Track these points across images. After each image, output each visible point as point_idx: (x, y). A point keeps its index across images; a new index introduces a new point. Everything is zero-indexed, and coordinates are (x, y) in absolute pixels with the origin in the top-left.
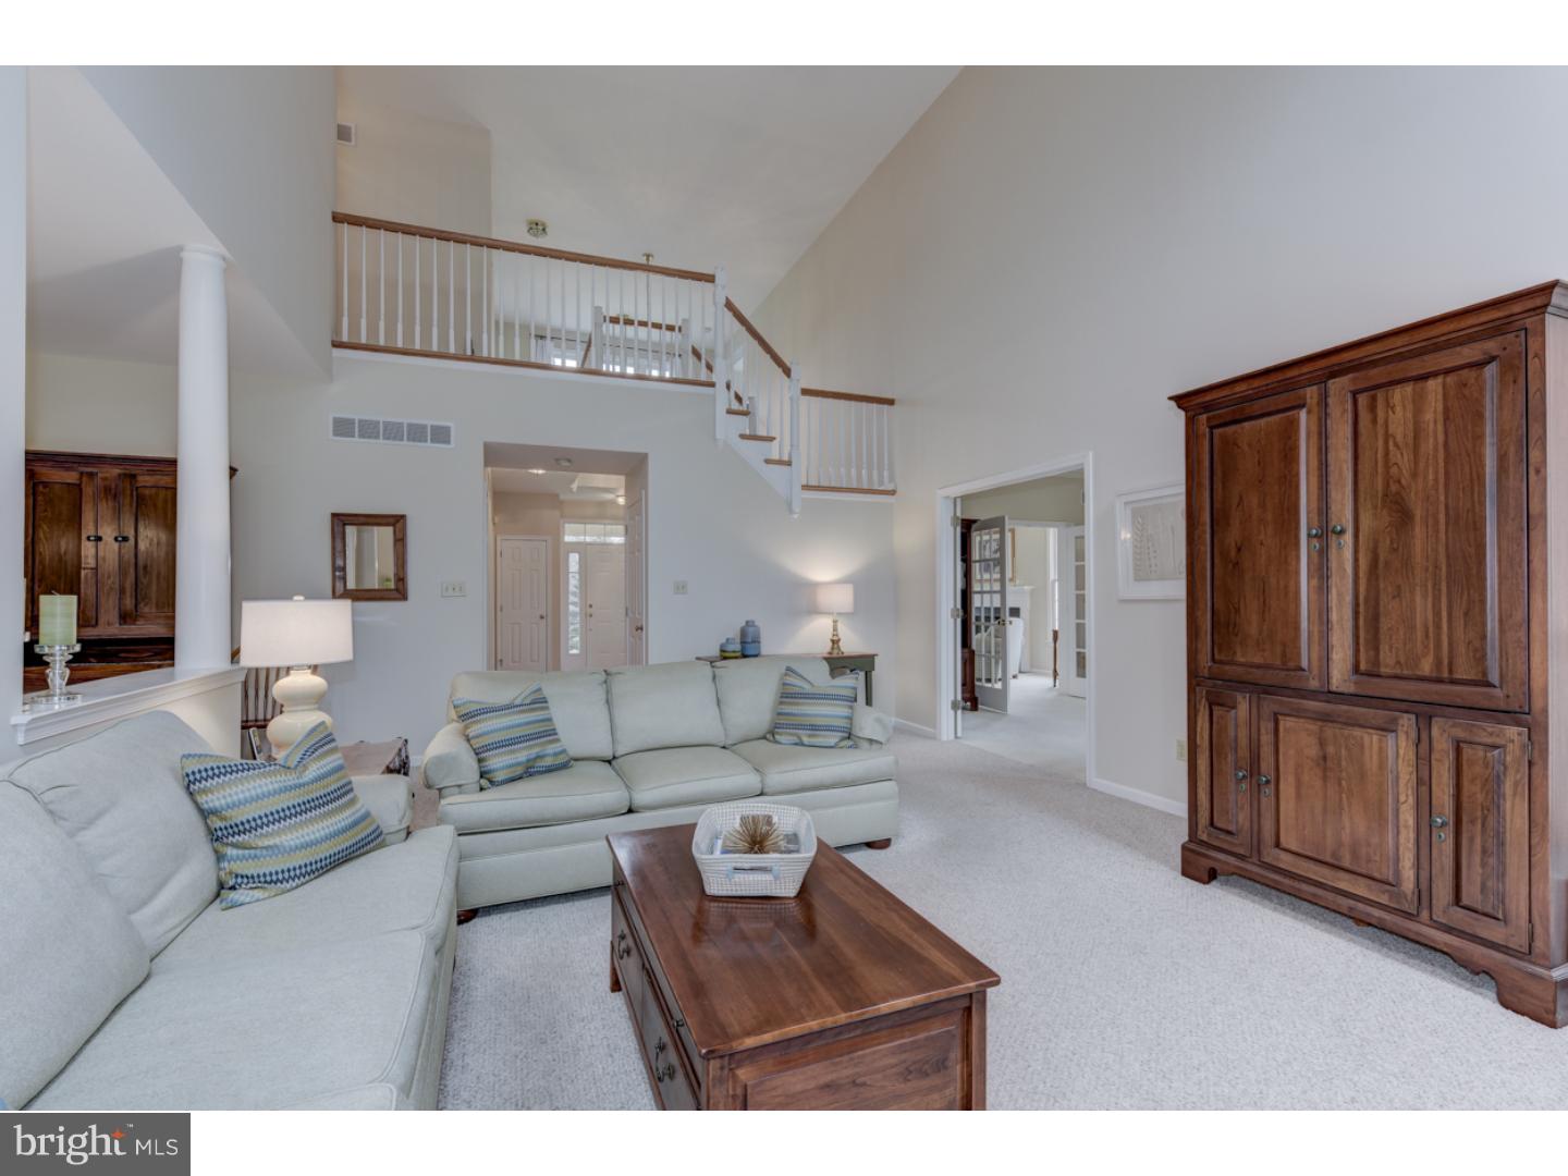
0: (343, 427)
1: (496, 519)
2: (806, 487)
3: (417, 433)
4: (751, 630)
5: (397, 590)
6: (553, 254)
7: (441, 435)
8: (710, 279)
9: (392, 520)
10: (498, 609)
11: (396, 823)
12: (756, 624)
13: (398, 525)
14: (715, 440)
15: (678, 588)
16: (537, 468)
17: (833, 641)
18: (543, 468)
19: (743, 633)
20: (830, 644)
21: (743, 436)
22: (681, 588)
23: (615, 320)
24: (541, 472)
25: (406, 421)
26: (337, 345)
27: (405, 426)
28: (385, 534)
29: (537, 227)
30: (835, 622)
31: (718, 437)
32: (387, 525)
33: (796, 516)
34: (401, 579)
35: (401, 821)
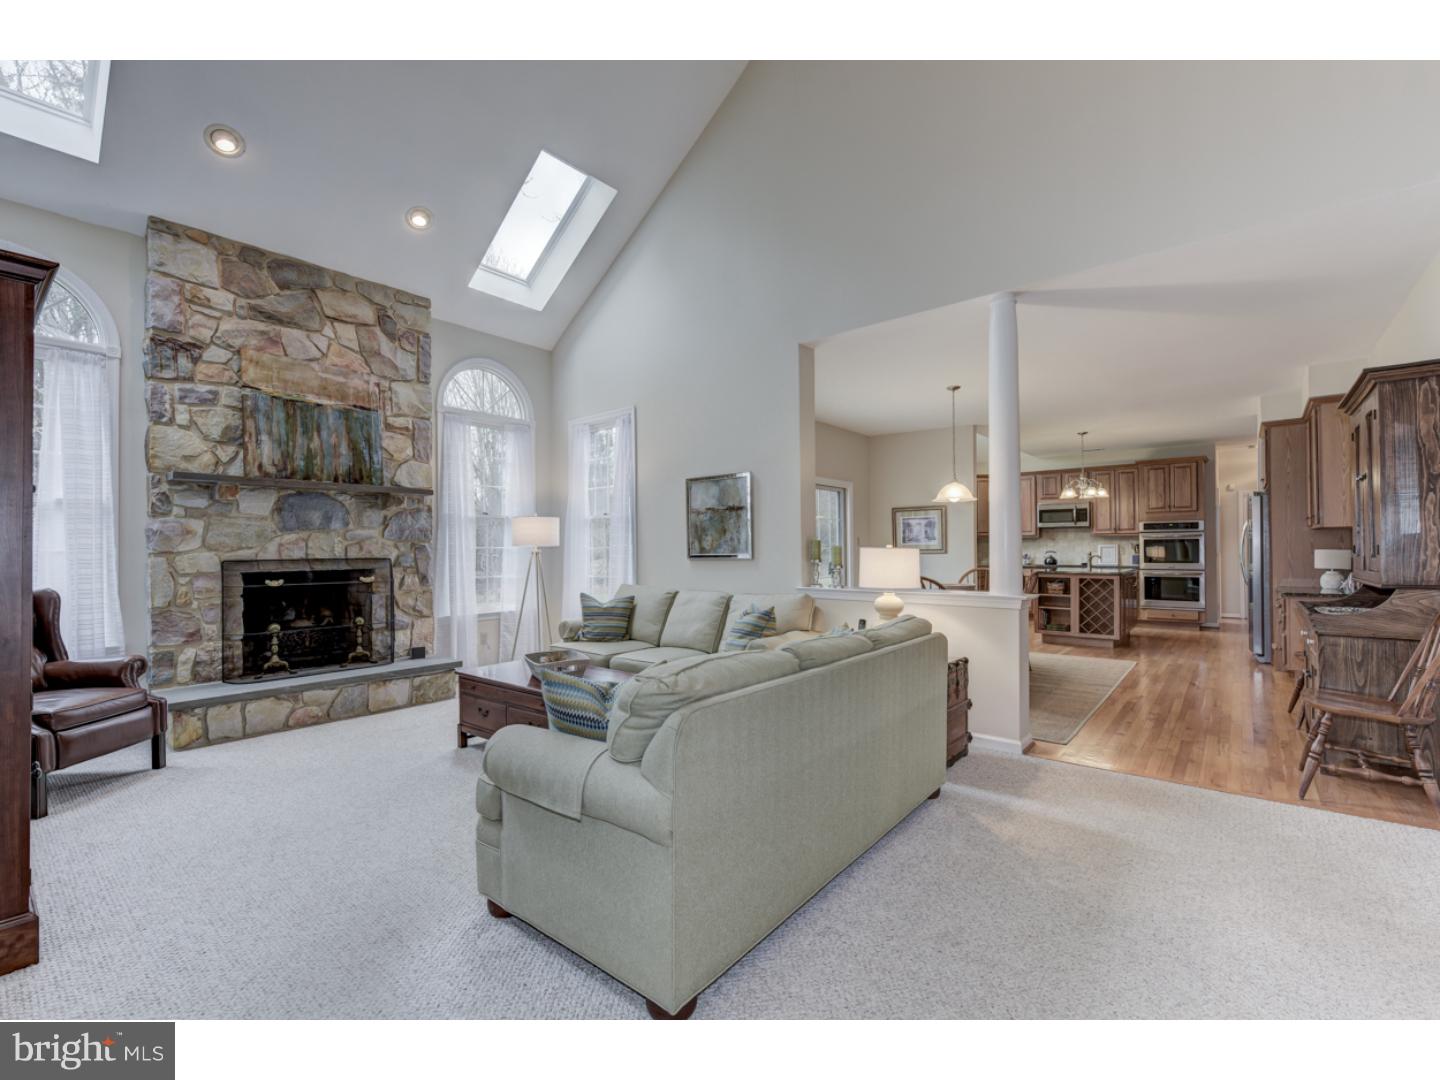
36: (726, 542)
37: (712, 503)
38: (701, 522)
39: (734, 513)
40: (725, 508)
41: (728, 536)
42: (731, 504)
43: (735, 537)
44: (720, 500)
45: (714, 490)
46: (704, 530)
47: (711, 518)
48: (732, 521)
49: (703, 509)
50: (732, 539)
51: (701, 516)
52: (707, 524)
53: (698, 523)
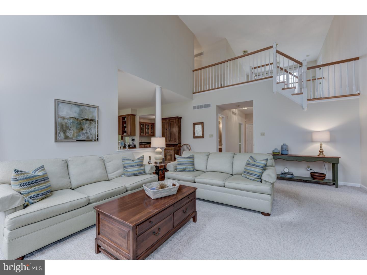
0: (195, 108)
1: (246, 120)
2: (309, 100)
3: (205, 106)
4: (284, 146)
5: (202, 136)
6: (229, 60)
7: (209, 106)
8: (271, 47)
9: (201, 123)
10: (247, 140)
11: (148, 172)
12: (287, 144)
13: (202, 124)
14: (273, 92)
15: (262, 134)
16: (245, 107)
17: (320, 151)
18: (247, 107)
19: (282, 147)
20: (319, 152)
21: (283, 89)
22: (263, 134)
23: (255, 68)
24: (246, 108)
25: (203, 104)
26: (194, 93)
27: (203, 106)
28: (200, 126)
29: (245, 52)
30: (321, 145)
31: (274, 91)
32: (201, 124)
33: (305, 110)
34: (203, 134)
35: (149, 172)
36: (83, 134)
37: (75, 115)
38: (66, 124)
39: (88, 122)
40: (83, 119)
41: (84, 131)
42: (86, 117)
43: (88, 132)
44: (80, 114)
45: (76, 109)
46: (67, 127)
47: (73, 122)
48: (87, 125)
49: (68, 117)
50: (86, 133)
51: (66, 121)
52: (69, 125)
53: (64, 124)
